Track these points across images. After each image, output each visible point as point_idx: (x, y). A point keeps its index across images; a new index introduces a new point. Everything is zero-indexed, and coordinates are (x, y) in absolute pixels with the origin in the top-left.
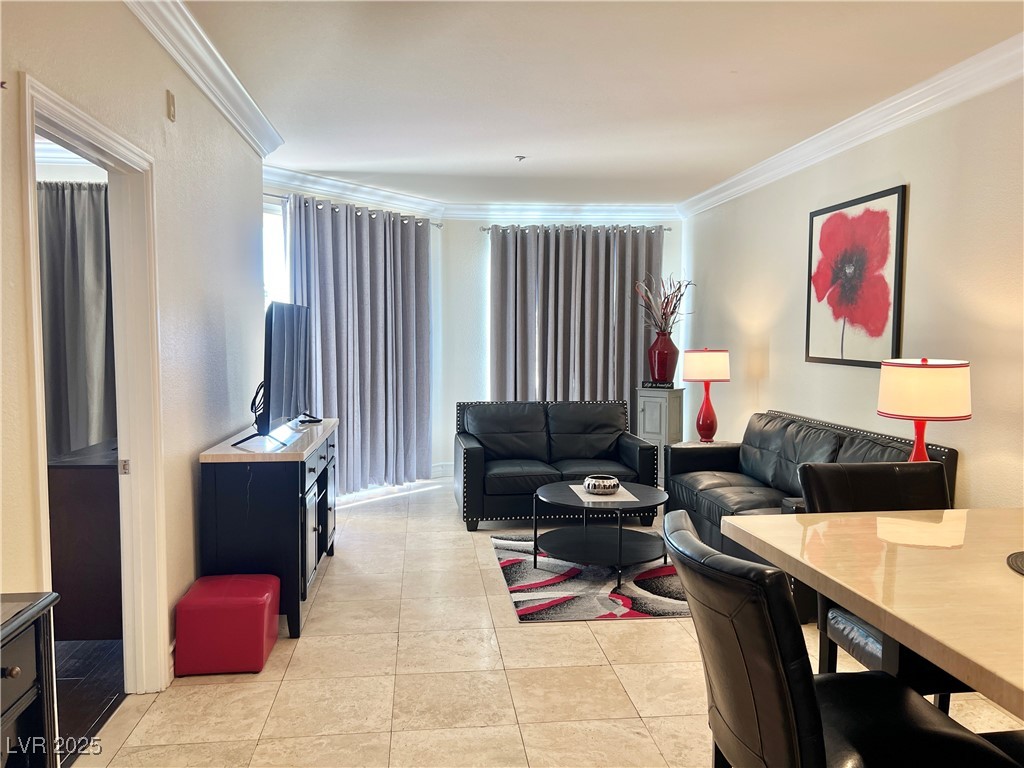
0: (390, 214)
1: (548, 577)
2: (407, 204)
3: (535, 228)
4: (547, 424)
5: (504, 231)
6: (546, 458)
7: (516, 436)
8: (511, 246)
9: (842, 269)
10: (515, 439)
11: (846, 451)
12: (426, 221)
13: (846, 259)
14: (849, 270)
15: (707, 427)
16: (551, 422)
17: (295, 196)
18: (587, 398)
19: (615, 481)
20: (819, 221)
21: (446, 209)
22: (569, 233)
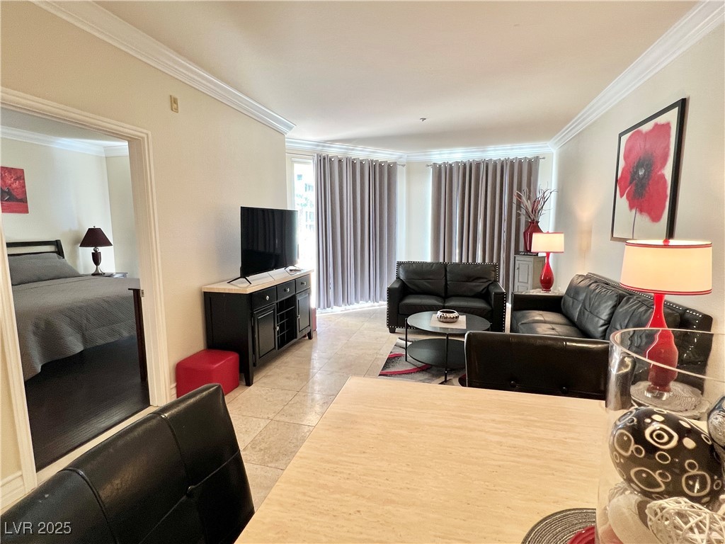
0: (372, 161)
1: (410, 367)
2: (383, 155)
3: (457, 163)
4: (446, 276)
5: (440, 166)
6: (443, 295)
7: (428, 282)
8: (443, 174)
9: (636, 173)
10: (426, 284)
11: (621, 307)
12: (395, 164)
13: (639, 165)
14: (641, 173)
15: (547, 283)
16: (448, 274)
17: (317, 155)
18: (470, 261)
19: (456, 314)
20: (625, 138)
21: (408, 156)
22: (478, 165)
